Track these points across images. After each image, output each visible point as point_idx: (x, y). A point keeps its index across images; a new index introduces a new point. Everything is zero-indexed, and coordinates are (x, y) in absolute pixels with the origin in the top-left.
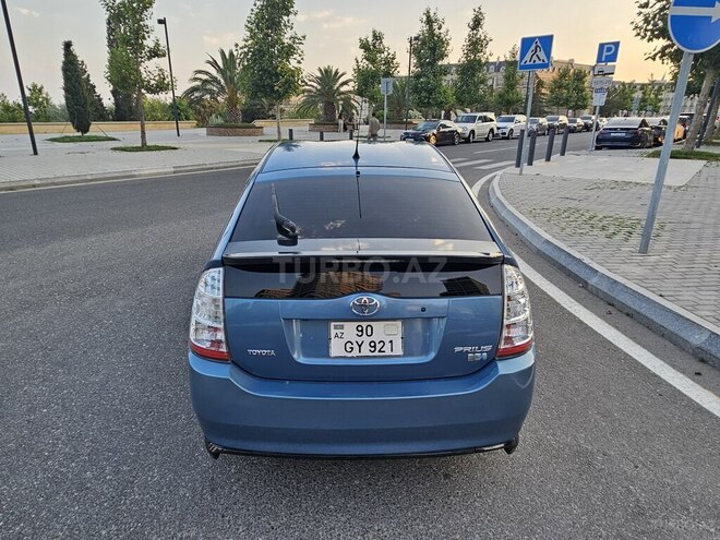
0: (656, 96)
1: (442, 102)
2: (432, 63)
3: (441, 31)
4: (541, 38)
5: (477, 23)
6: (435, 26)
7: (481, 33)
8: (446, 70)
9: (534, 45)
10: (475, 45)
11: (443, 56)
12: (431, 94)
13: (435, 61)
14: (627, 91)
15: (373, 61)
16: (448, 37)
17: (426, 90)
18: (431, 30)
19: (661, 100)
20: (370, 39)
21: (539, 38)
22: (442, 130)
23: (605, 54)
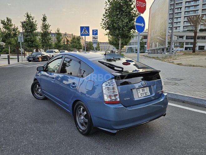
0: (98, 46)
1: (37, 46)
2: (32, 32)
3: (33, 21)
4: (86, 27)
5: (44, 19)
6: (31, 19)
7: (46, 23)
8: (37, 35)
9: (84, 29)
10: (45, 27)
11: (35, 29)
12: (33, 43)
13: (33, 31)
14: (91, 44)
15: (8, 29)
16: (36, 23)
17: (30, 41)
18: (29, 20)
19: (100, 47)
20: (6, 21)
21: (85, 27)
22: (43, 55)
23: (94, 33)
